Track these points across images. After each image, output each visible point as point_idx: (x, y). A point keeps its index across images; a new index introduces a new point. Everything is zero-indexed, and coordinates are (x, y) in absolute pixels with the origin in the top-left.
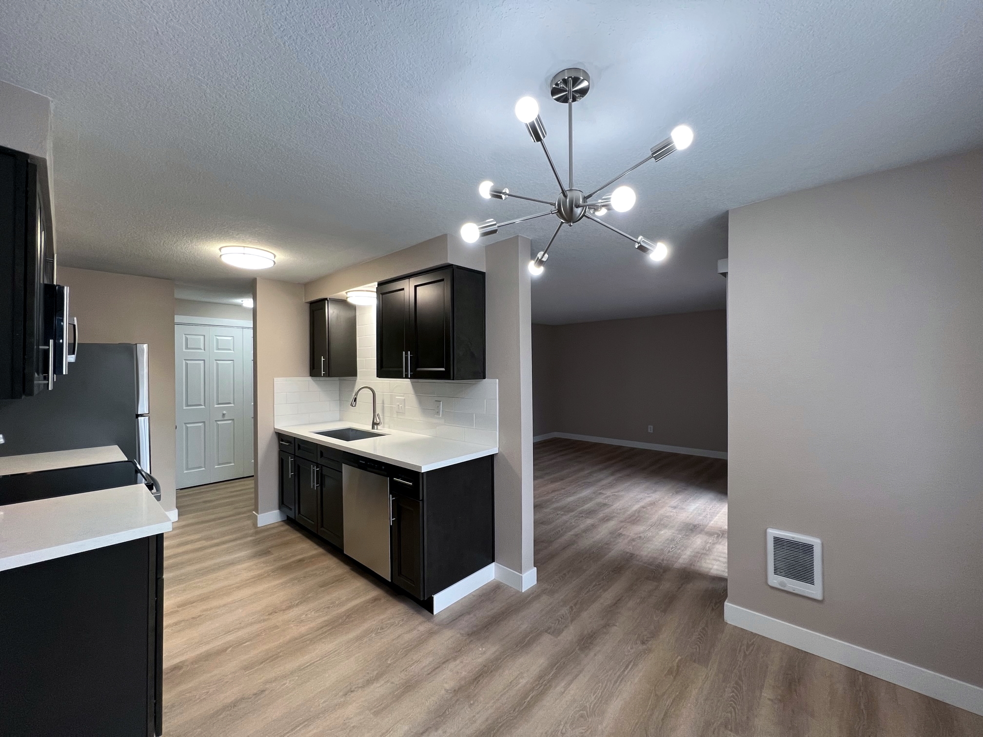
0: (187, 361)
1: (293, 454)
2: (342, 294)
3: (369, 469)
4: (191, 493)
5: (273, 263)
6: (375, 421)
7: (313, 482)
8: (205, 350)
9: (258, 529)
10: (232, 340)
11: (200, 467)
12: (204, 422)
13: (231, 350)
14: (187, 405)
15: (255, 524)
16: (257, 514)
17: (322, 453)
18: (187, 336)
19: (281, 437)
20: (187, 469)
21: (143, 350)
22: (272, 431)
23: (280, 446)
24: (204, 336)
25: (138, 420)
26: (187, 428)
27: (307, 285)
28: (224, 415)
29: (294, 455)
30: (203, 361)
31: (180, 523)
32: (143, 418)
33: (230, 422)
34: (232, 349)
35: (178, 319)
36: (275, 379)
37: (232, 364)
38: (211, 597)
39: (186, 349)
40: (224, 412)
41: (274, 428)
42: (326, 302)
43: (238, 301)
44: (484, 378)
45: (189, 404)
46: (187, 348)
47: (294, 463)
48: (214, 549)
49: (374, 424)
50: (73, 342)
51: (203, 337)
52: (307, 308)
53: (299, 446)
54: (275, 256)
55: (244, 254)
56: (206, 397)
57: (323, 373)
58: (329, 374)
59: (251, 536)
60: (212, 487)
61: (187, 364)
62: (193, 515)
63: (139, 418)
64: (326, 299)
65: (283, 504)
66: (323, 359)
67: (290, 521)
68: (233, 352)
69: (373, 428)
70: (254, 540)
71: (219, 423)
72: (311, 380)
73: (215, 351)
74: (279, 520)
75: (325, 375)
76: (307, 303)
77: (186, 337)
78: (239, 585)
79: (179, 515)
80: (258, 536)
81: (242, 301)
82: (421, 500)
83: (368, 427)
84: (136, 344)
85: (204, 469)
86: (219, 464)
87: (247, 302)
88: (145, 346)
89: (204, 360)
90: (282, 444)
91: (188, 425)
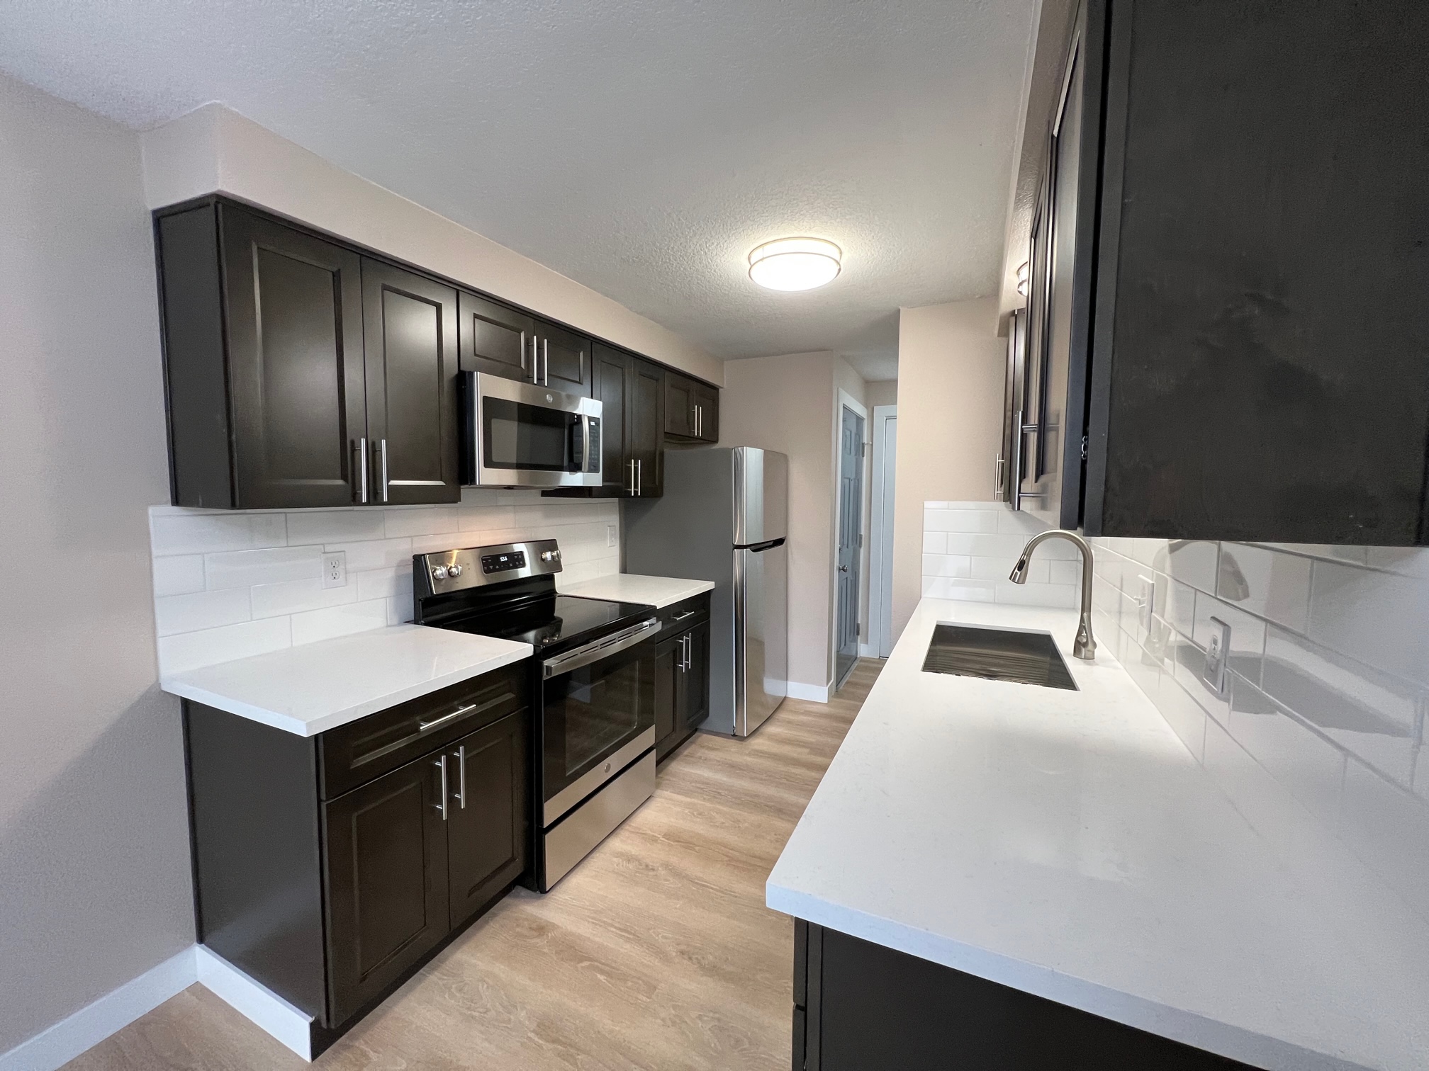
6: (1080, 636)
36: (926, 502)
41: (920, 599)
49: (1078, 643)
63: (735, 550)
72: (1004, 508)
76: (999, 336)
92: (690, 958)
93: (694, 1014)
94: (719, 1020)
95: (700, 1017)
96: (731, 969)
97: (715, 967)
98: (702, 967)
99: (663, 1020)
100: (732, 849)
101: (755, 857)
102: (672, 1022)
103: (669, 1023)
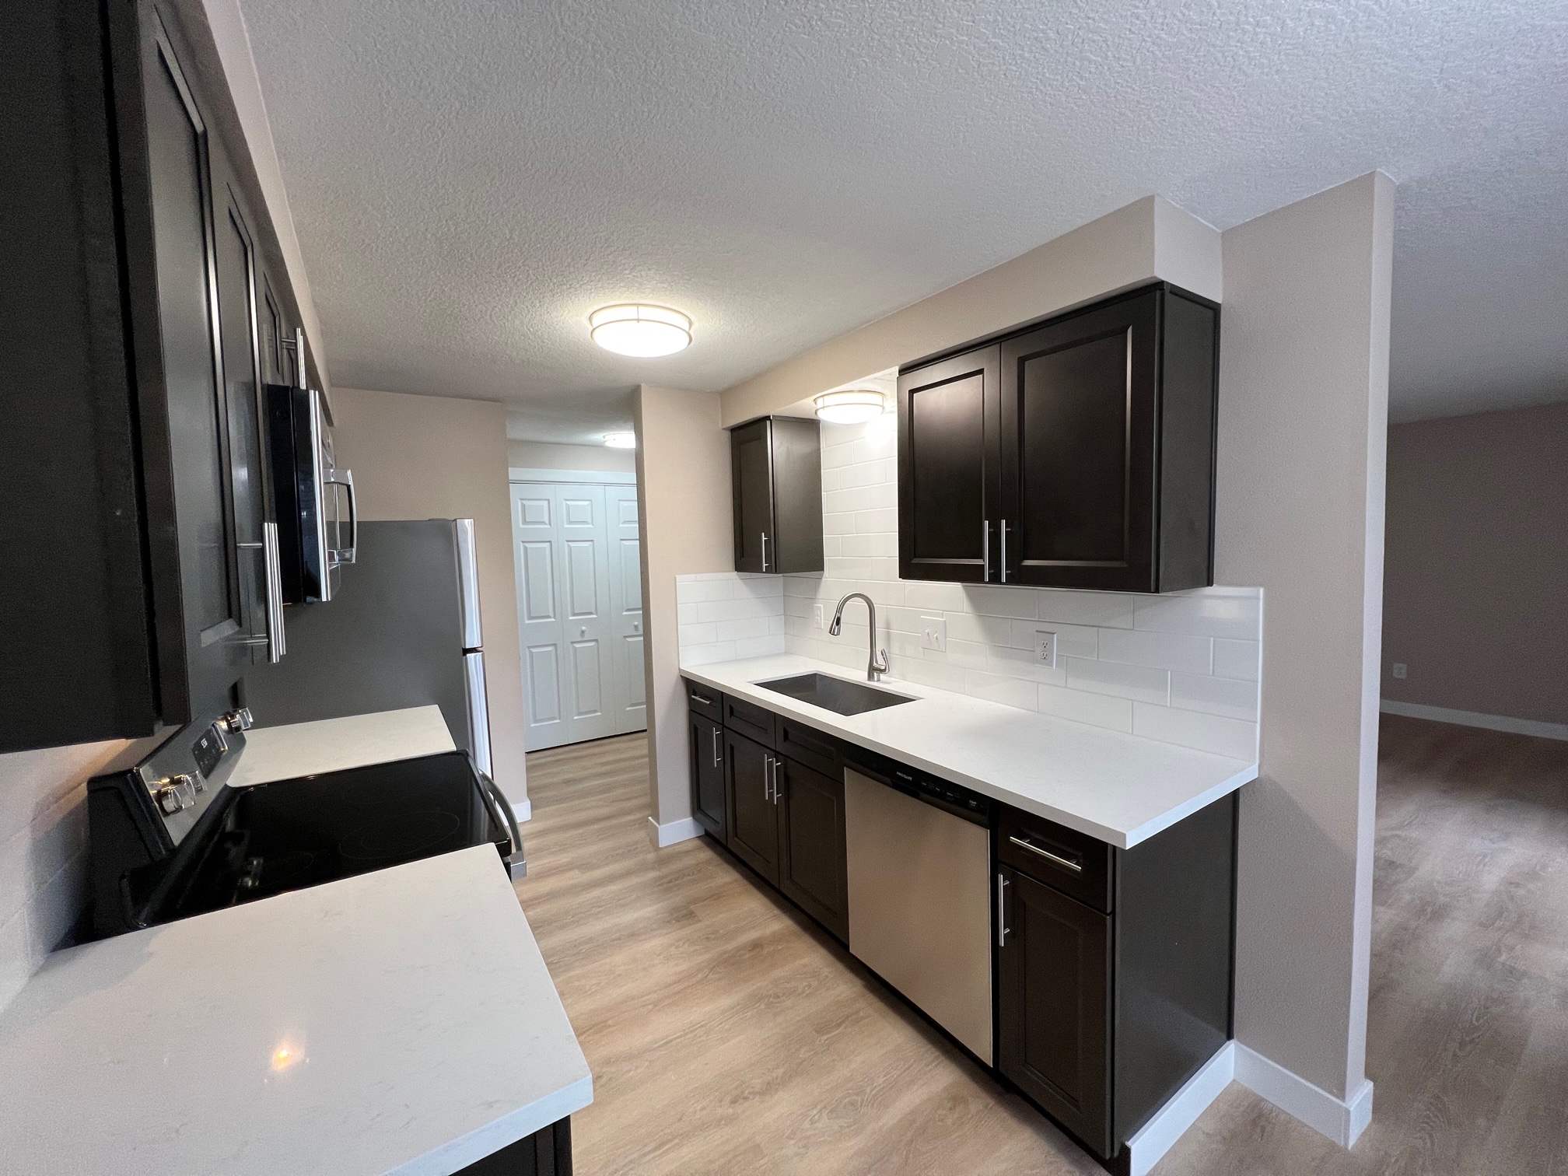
0: (526, 544)
1: (721, 722)
2: (804, 406)
3: (922, 795)
4: (543, 761)
5: (687, 339)
6: (875, 664)
7: (771, 787)
8: (550, 525)
9: (661, 852)
10: (590, 507)
11: (554, 718)
12: (555, 645)
13: (589, 524)
14: (530, 618)
15: (654, 841)
16: (657, 825)
17: (786, 733)
18: (524, 502)
19: (692, 687)
20: (536, 721)
21: (465, 531)
22: (676, 673)
23: (691, 703)
24: (548, 500)
25: (466, 659)
26: (531, 654)
27: (726, 394)
28: (583, 632)
29: (723, 724)
30: (549, 544)
31: (536, 825)
32: (473, 655)
33: (593, 644)
34: (590, 521)
35: (514, 473)
36: (677, 576)
37: (591, 546)
38: (610, 1022)
39: (523, 524)
40: (584, 628)
41: (679, 669)
42: (768, 422)
43: (598, 437)
44: (1210, 582)
45: (532, 615)
46: (525, 522)
47: (722, 738)
48: (597, 892)
49: (873, 670)
50: (349, 520)
51: (546, 502)
52: (725, 439)
53: (731, 709)
54: (691, 324)
55: (638, 320)
56: (556, 603)
57: (764, 565)
58: (774, 568)
59: (653, 869)
60: (573, 751)
61: (526, 549)
62: (551, 808)
63: (468, 655)
64: (768, 418)
65: (698, 808)
66: (764, 539)
67: (710, 839)
68: (591, 526)
69: (870, 677)
70: (660, 878)
71: (577, 646)
72: (737, 577)
73: (566, 526)
74: (693, 835)
75: (769, 570)
76: (724, 429)
77: (522, 503)
78: (655, 996)
79: (533, 808)
80: (665, 871)
81: (604, 437)
82: (1108, 915)
83: (858, 675)
84: (455, 520)
85: (558, 721)
86: (579, 714)
87: (622, 439)
88: (468, 523)
89: (550, 542)
90: (694, 699)
91: (534, 650)
92: (746, 1099)
93: (806, 1124)
94: (825, 1107)
95: (812, 1122)
96: (781, 1071)
97: (769, 1084)
98: (762, 1093)
99: (797, 1155)
100: (642, 997)
101: (670, 985)
102: (803, 1147)
103: (803, 1151)
